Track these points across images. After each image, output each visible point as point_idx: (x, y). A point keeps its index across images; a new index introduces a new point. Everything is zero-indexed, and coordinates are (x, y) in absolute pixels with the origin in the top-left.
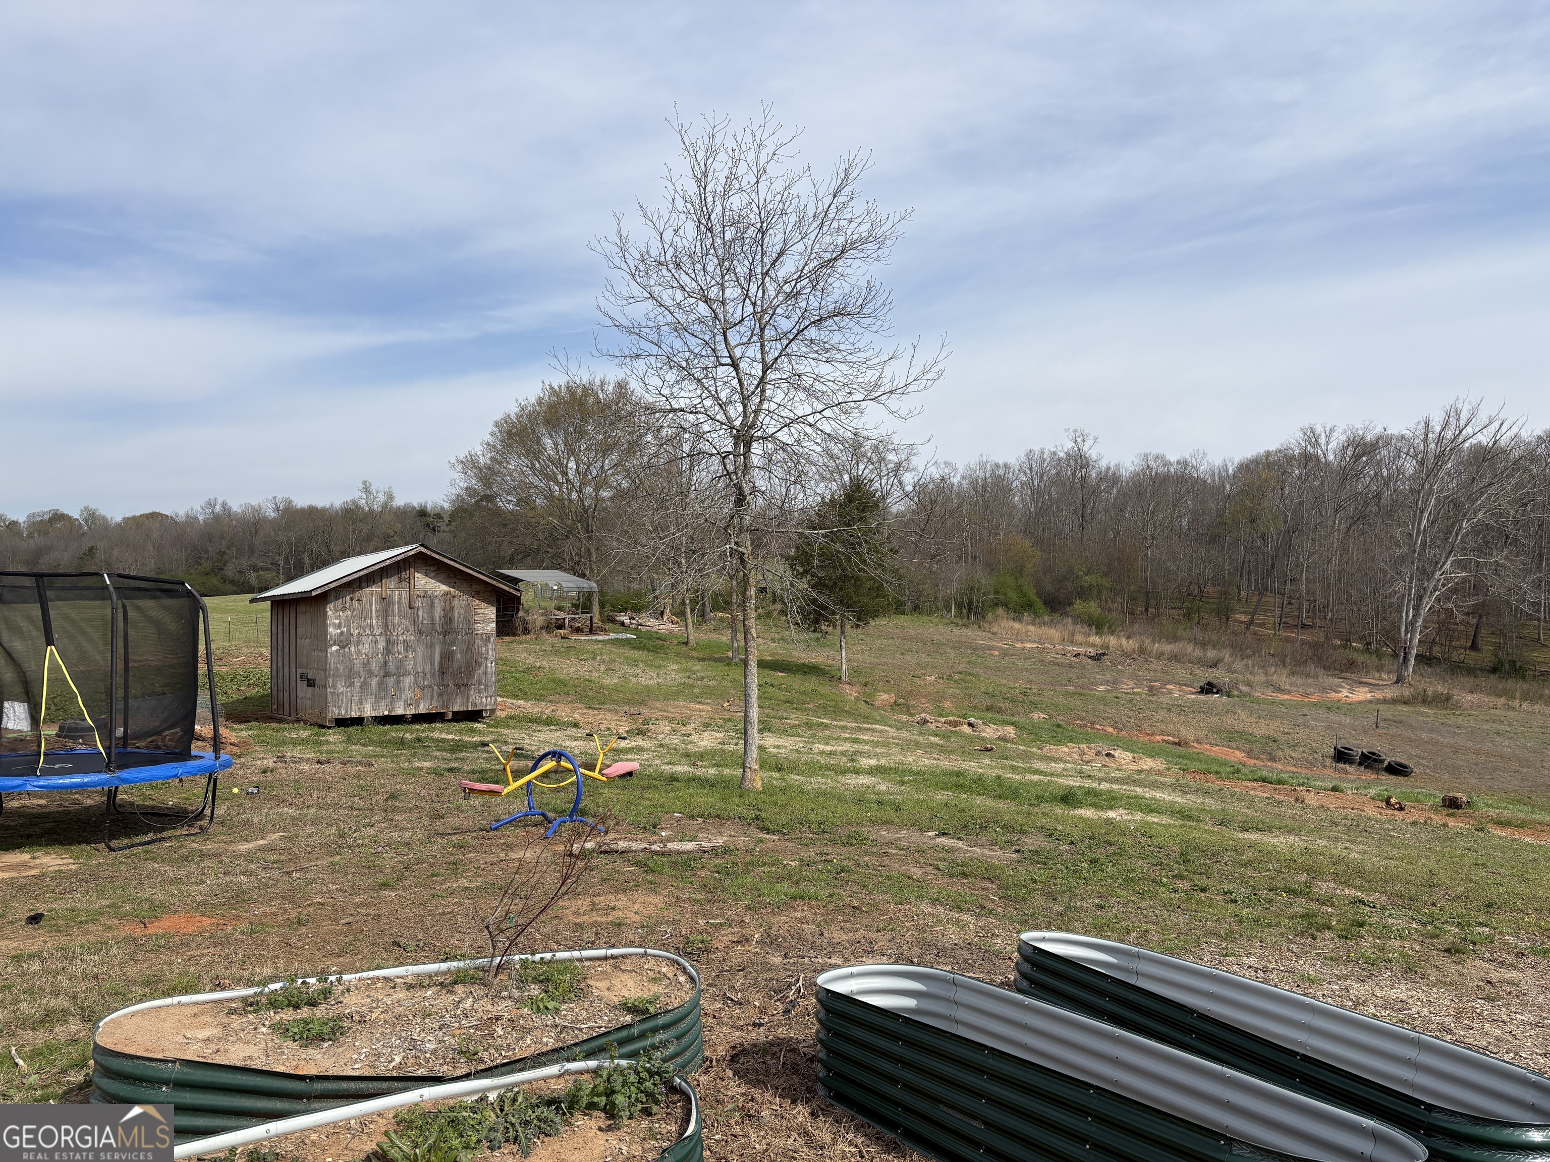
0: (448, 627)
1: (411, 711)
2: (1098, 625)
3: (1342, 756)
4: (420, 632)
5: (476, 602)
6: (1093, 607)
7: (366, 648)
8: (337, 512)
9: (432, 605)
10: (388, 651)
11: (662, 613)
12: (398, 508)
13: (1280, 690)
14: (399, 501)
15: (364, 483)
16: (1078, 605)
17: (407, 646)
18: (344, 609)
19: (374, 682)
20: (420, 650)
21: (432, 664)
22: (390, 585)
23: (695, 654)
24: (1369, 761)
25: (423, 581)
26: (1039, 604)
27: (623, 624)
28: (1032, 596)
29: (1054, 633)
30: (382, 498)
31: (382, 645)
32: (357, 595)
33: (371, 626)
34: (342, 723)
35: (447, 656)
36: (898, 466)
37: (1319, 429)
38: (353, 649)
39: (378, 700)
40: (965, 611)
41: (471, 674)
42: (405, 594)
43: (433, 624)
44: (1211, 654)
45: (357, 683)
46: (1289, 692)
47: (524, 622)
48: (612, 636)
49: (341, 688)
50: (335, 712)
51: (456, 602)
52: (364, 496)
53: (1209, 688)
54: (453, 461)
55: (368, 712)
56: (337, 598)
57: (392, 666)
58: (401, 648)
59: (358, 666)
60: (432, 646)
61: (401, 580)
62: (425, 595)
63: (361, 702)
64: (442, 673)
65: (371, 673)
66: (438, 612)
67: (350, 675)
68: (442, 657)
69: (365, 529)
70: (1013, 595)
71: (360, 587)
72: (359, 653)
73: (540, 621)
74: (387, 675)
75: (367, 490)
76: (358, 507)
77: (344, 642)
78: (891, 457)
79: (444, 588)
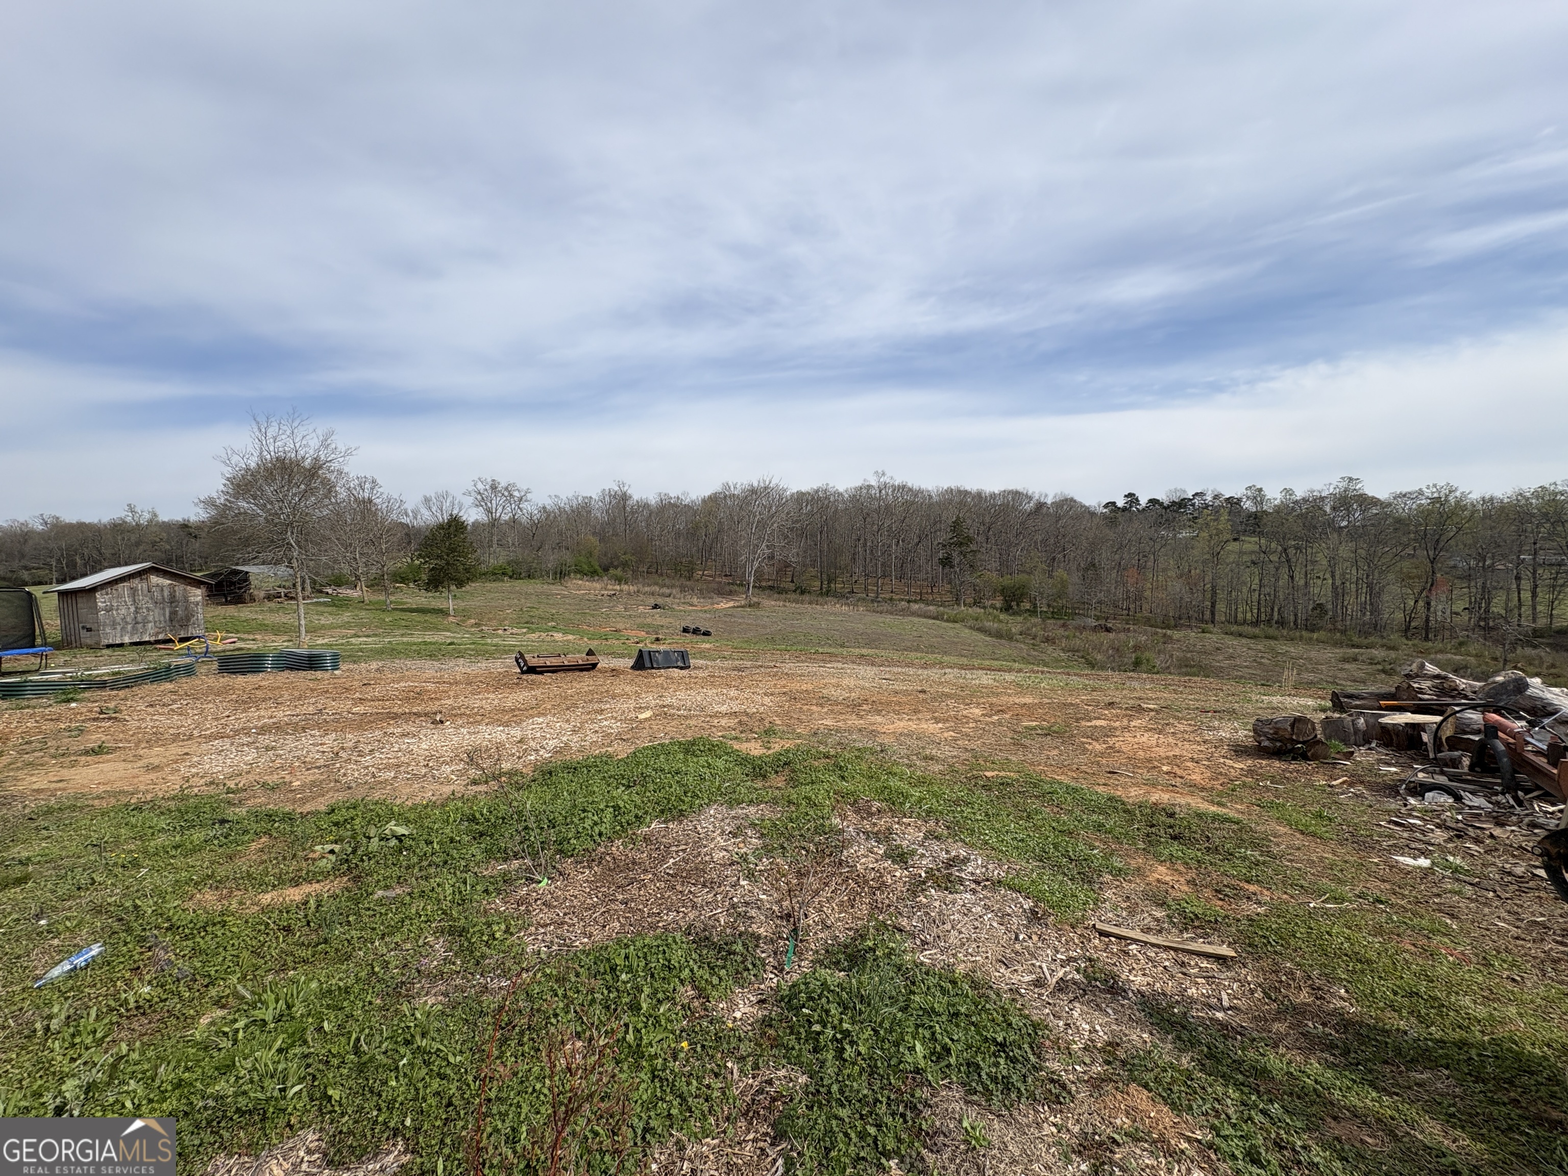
0: (173, 599)
1: (153, 639)
2: (619, 580)
3: (685, 630)
4: (156, 603)
5: (189, 588)
6: (619, 572)
7: (123, 611)
8: (105, 526)
9: (162, 590)
10: (136, 612)
11: (356, 586)
12: (163, 522)
13: (692, 605)
14: (164, 517)
15: (129, 505)
16: (612, 571)
17: (148, 609)
18: (107, 594)
19: (129, 627)
20: (157, 611)
21: (165, 617)
22: (136, 582)
23: (368, 607)
24: (696, 631)
25: (154, 579)
26: (600, 570)
27: (327, 593)
28: (597, 567)
29: (597, 585)
30: (147, 516)
31: (132, 609)
32: (115, 587)
33: (125, 602)
34: (109, 646)
35: (173, 613)
36: (521, 499)
37: (730, 484)
38: (114, 612)
39: (132, 634)
40: (558, 576)
41: (188, 620)
42: (145, 586)
43: (163, 599)
44: (667, 591)
45: (119, 628)
46: (696, 606)
47: (251, 595)
48: (315, 600)
49: (108, 630)
50: (106, 642)
51: (176, 588)
52: (130, 514)
53: (656, 607)
54: (196, 501)
55: (127, 640)
56: (102, 589)
57: (139, 619)
58: (145, 610)
59: (118, 620)
60: (164, 609)
61: (141, 580)
62: (158, 585)
63: (122, 636)
64: (171, 620)
65: (127, 623)
66: (166, 593)
67: (114, 625)
68: (171, 613)
69: (133, 538)
70: (586, 567)
71: (117, 584)
72: (118, 614)
73: (262, 594)
74: (137, 623)
75: (131, 509)
76: (125, 522)
77: (109, 610)
78: (516, 494)
79: (169, 582)
